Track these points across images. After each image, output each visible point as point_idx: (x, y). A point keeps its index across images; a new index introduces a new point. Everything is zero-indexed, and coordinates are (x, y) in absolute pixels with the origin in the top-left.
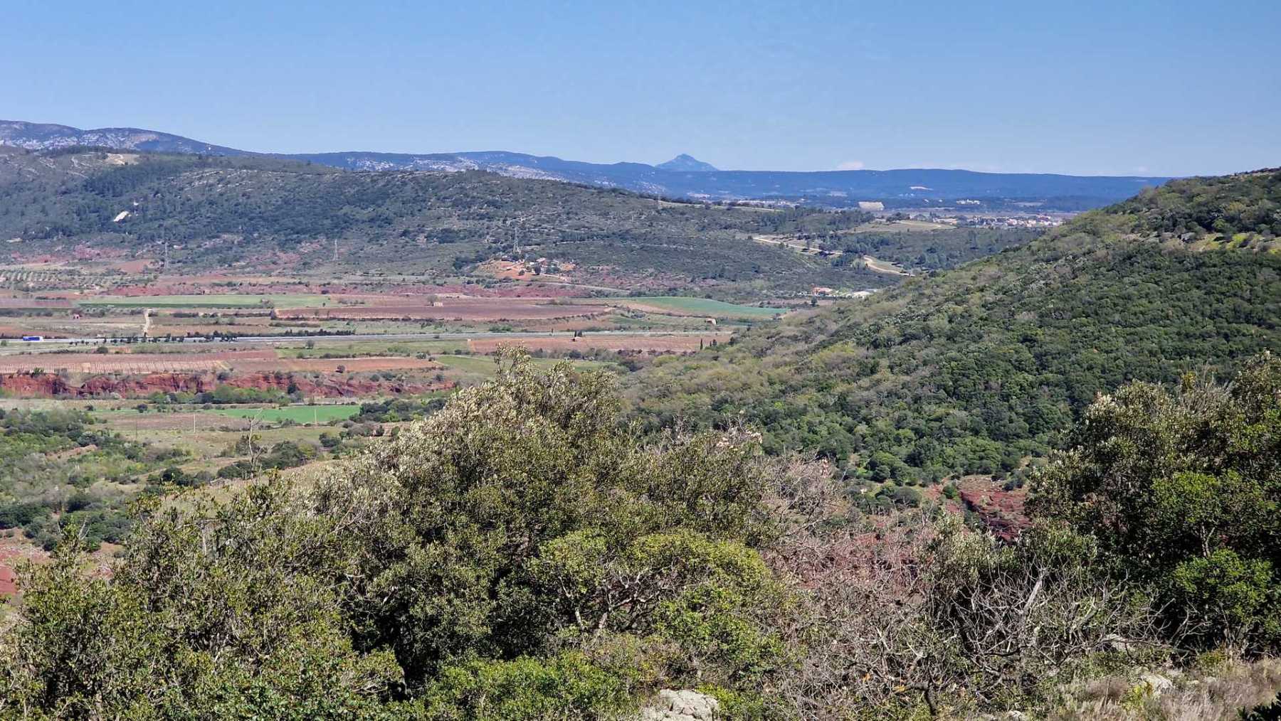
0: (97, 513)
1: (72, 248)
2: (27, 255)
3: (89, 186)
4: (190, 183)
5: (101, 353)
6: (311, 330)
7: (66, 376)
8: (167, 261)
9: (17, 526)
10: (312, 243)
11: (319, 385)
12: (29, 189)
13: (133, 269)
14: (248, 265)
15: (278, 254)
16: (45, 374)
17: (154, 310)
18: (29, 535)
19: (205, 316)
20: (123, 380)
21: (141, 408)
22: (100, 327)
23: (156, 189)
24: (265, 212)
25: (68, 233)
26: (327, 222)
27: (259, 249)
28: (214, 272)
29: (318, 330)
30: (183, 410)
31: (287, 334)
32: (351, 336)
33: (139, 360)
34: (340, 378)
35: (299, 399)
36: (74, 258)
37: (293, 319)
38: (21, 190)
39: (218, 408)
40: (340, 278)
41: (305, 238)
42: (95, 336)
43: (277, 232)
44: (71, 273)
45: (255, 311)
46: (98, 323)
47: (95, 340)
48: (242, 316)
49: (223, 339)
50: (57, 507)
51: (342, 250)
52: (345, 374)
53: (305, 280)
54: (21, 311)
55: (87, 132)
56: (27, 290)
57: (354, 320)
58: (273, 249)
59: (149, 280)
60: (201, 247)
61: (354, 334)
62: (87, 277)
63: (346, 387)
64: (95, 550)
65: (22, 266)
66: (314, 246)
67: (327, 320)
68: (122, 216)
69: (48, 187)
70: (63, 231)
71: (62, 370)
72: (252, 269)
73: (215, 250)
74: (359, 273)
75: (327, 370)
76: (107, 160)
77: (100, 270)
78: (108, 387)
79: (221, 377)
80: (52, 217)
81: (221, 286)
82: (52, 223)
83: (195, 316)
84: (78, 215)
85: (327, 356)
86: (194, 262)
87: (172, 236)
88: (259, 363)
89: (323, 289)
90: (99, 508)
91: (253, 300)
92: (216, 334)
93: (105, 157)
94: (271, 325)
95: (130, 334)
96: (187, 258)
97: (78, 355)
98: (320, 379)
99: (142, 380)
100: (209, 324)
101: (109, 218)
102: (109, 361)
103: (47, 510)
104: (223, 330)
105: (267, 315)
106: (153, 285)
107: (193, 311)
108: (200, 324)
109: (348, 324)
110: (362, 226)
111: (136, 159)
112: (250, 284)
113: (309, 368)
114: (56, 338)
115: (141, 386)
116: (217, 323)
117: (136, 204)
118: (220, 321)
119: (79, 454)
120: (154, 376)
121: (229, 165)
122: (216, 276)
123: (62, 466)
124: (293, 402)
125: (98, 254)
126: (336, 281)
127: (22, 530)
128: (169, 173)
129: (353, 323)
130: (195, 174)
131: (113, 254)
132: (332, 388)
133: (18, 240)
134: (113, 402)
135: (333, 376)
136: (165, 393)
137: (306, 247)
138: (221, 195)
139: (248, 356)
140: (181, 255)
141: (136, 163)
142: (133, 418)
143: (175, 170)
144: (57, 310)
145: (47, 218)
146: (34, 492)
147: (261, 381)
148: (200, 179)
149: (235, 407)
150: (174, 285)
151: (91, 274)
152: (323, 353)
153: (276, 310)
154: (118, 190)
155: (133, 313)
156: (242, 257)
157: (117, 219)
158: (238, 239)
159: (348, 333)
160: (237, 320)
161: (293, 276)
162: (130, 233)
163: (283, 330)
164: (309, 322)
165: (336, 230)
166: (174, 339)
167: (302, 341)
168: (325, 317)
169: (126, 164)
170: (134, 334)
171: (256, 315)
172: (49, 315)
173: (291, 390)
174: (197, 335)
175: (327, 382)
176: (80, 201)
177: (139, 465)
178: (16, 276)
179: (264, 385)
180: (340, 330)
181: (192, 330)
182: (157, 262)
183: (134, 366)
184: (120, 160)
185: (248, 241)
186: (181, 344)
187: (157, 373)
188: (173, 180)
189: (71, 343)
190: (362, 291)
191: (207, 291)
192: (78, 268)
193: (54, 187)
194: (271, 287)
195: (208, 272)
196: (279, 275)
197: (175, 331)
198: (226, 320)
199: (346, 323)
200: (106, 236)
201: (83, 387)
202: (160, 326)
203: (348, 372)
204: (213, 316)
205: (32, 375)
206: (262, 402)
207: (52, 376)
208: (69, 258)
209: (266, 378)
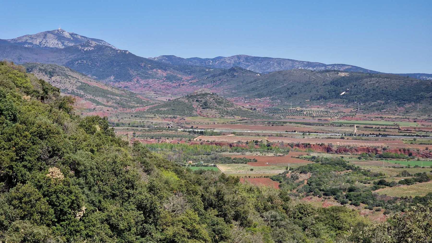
0: (359, 193)
1: (326, 104)
2: (312, 105)
3: (332, 83)
4: (367, 83)
5: (342, 139)
6: (413, 134)
7: (332, 146)
8: (359, 109)
9: (331, 195)
10: (409, 104)
11: (419, 154)
12: (313, 84)
13: (347, 111)
14: (386, 111)
15: (397, 108)
16: (325, 145)
17: (358, 125)
18: (336, 199)
19: (375, 128)
20: (351, 148)
21: (359, 158)
22: (340, 130)
23: (355, 85)
24: (392, 93)
25: (325, 98)
26: (415, 98)
27: (390, 106)
28: (375, 113)
29: (416, 134)
30: (374, 160)
31: (405, 135)
32: (428, 137)
33: (355, 142)
34: (426, 152)
35: (413, 158)
36: (327, 107)
37: (406, 130)
38: (310, 84)
39: (386, 160)
40: (420, 117)
41: (407, 103)
42: (339, 133)
43: (397, 100)
44: (326, 112)
45: (393, 127)
46: (339, 129)
47: (339, 135)
48: (388, 128)
49: (382, 136)
50: (344, 190)
51: (420, 107)
52: (428, 150)
53: (407, 117)
54: (314, 124)
55: (328, 65)
56: (313, 117)
57: (428, 131)
58: (395, 106)
59: (353, 115)
60: (370, 104)
61: (428, 136)
62: (332, 113)
63: (429, 155)
64: (358, 206)
65: (311, 109)
66: (410, 105)
67: (418, 131)
68: (343, 93)
69: (319, 83)
70: (323, 98)
71: (330, 144)
72: (388, 112)
73: (374, 106)
74: (427, 115)
75: (422, 148)
76: (339, 74)
77: (336, 111)
78: (345, 151)
79: (384, 149)
80: (320, 93)
81: (378, 118)
82: (320, 95)
83: (372, 128)
84: (329, 92)
85: (421, 144)
86: (368, 110)
87: (360, 100)
88: (397, 145)
89: (414, 120)
90: (359, 191)
91: (392, 123)
92: (380, 134)
93: (338, 74)
94: (398, 132)
95: (350, 133)
96: (365, 108)
97: (334, 139)
98: (419, 152)
99: (357, 149)
100: (376, 131)
101: (339, 94)
102: (345, 142)
103: (342, 191)
104: (382, 133)
105: (397, 129)
106: (355, 117)
107: (371, 126)
108: (373, 131)
109: (426, 133)
110: (427, 99)
111: (348, 74)
112: (388, 118)
113: (415, 148)
114: (326, 133)
115: (357, 151)
116: (379, 131)
117: (348, 89)
118: (381, 130)
119: (347, 172)
120: (361, 148)
121: (380, 77)
122: (375, 114)
123: (343, 176)
124: (411, 159)
125: (335, 106)
126: (418, 118)
127: (333, 197)
128: (359, 79)
129: (428, 133)
130: (368, 80)
131: (340, 106)
132: (423, 155)
133: (309, 100)
134: (349, 156)
135: (424, 151)
136: (367, 154)
137: (407, 106)
138: (377, 87)
139: (393, 142)
140: (363, 107)
141: (348, 76)
142: (357, 161)
143: (362, 78)
144: (326, 124)
145: (318, 94)
146: (336, 184)
147: (398, 151)
148: (370, 81)
149: (391, 160)
150: (362, 117)
151: (333, 112)
152: (420, 143)
153: (400, 127)
154: (342, 85)
155: (350, 126)
156: (384, 108)
157: (342, 94)
158: (383, 102)
159: (426, 136)
160: (387, 130)
161: (403, 116)
162: (346, 99)
163: (403, 134)
164: (412, 132)
165: (418, 100)
166: (365, 135)
167: (411, 138)
168: (418, 130)
169: (345, 76)
170: (352, 133)
171: (393, 129)
172: (323, 125)
173: (410, 155)
174: (373, 134)
175: (421, 153)
176: (329, 88)
177: (369, 178)
178: (310, 112)
179: (399, 153)
180: (424, 135)
181: (372, 133)
182: (355, 109)
183: (354, 144)
184: (343, 74)
185: (386, 103)
186: (368, 137)
187: (362, 147)
188: (361, 81)
189: (331, 135)
190: (428, 122)
191: (373, 120)
192: (329, 110)
193: (320, 83)
194: (395, 119)
195: (373, 113)
196: (398, 115)
197: (366, 133)
198: (383, 130)
199: (425, 132)
200: (338, 100)
201: (337, 150)
202: (360, 131)
203: (429, 150)
204: (378, 128)
205: (321, 145)
206: (400, 158)
207: (327, 146)
208: (325, 107)
209: (400, 150)
